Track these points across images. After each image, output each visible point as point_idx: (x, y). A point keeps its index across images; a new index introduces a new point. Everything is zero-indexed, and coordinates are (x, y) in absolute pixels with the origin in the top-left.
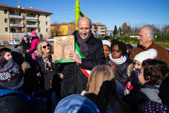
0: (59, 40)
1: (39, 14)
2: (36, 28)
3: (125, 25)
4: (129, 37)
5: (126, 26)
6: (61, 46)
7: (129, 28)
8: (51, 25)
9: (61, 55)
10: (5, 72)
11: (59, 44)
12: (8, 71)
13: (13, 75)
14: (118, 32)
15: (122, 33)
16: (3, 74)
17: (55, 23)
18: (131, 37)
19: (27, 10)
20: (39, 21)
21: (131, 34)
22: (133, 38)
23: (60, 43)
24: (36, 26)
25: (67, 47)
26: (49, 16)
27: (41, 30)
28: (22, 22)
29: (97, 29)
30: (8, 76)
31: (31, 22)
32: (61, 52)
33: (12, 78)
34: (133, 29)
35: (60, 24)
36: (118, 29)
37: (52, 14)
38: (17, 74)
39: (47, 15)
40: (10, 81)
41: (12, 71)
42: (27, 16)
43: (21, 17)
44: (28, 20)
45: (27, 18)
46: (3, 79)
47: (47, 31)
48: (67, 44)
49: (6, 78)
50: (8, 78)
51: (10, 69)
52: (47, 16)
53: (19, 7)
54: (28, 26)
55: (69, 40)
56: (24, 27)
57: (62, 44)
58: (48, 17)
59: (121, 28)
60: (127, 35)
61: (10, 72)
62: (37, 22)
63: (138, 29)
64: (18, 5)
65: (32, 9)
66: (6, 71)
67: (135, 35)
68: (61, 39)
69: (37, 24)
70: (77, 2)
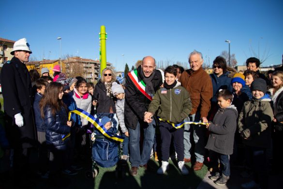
1: (6, 45)
35: (39, 63)
62: (2, 58)
69: (1, 61)
70: (103, 27)
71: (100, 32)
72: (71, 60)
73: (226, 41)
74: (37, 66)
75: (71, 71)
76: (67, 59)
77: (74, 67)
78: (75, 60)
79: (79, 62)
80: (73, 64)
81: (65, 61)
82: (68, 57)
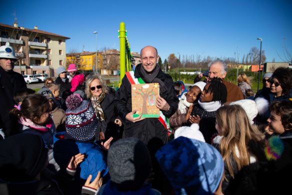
0: (139, 89)
1: (49, 37)
2: (44, 59)
3: (172, 57)
4: (180, 74)
5: (174, 57)
6: (142, 96)
7: (178, 61)
8: (67, 55)
9: (142, 108)
10: (76, 115)
11: (139, 94)
12: (80, 114)
13: (85, 121)
14: (163, 66)
15: (169, 67)
16: (73, 118)
17: (74, 52)
18: (182, 73)
19: (30, 32)
20: (49, 48)
21: (181, 69)
22: (184, 75)
23: (141, 92)
24: (43, 55)
25: (150, 98)
26: (65, 41)
27: (51, 61)
28: (21, 50)
29: (133, 62)
30: (78, 121)
31: (36, 49)
32: (142, 105)
33: (82, 125)
34: (183, 63)
35: (79, 54)
36: (163, 62)
37: (69, 38)
38: (89, 122)
39: (61, 39)
40: (79, 128)
41: (84, 116)
42: (30, 41)
43: (20, 41)
44: (31, 47)
45: (29, 43)
46: (71, 124)
47: (60, 64)
48: (150, 94)
49: (75, 122)
50: (77, 123)
51: (83, 112)
52: (60, 41)
53: (15, 26)
54: (30, 55)
55: (152, 90)
56: (25, 57)
57: (143, 94)
58: (62, 43)
59: (168, 60)
60: (175, 71)
61: (82, 117)
62: (46, 50)
63: (190, 63)
64: (15, 23)
65: (38, 30)
66: (78, 114)
67: (187, 71)
68: (142, 88)
69: (45, 52)
70: (122, 24)
71: (119, 29)
72: (108, 52)
73: (258, 39)
74: (78, 57)
75: (108, 62)
76: (104, 51)
77: (111, 59)
78: (112, 53)
79: (115, 54)
80: (110, 56)
81: (103, 54)
82: (105, 49)
